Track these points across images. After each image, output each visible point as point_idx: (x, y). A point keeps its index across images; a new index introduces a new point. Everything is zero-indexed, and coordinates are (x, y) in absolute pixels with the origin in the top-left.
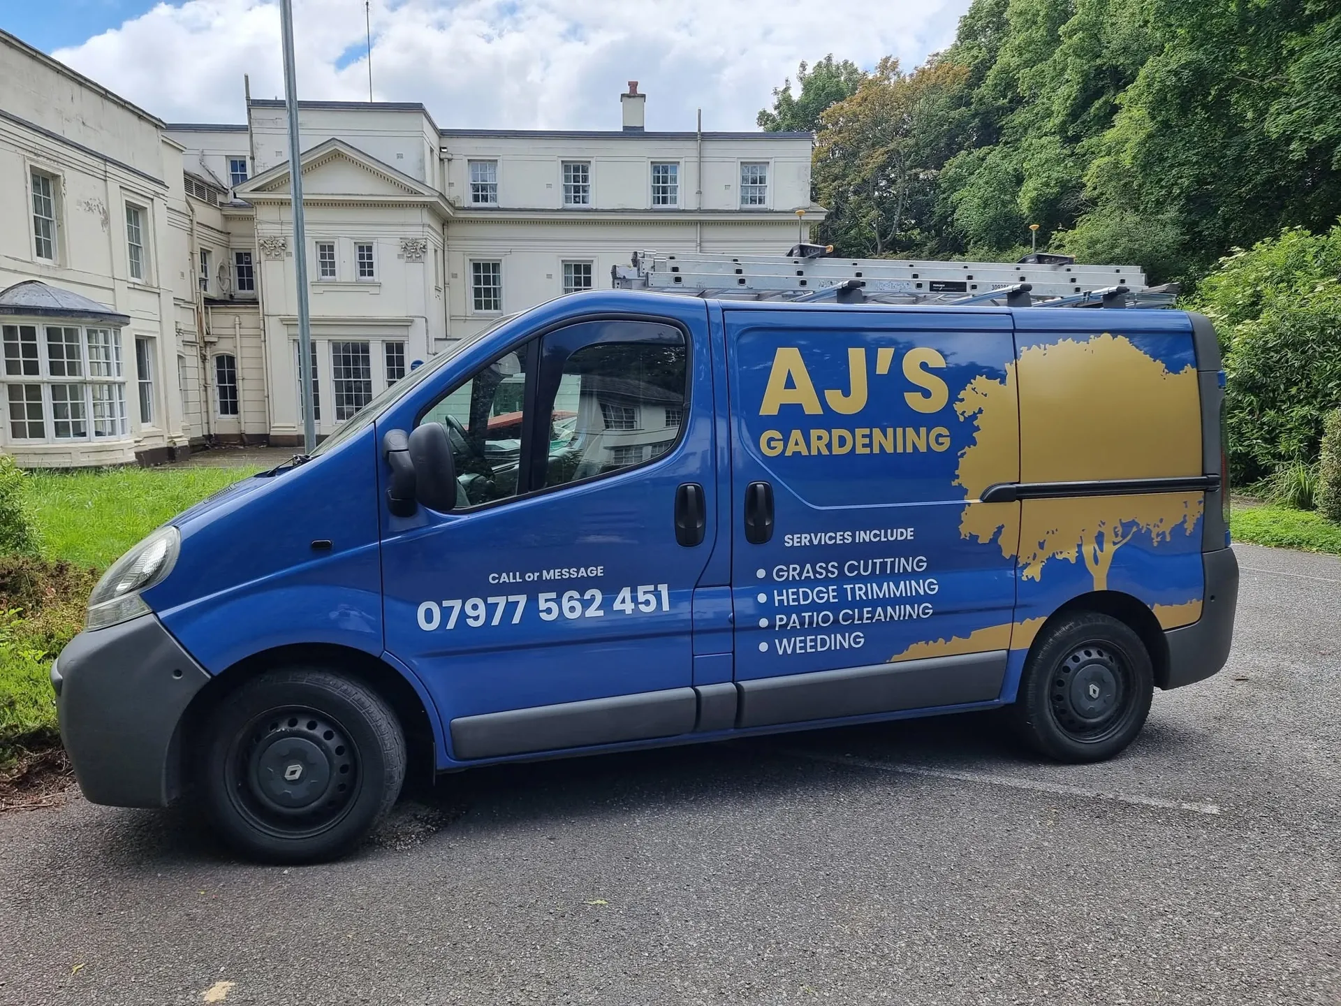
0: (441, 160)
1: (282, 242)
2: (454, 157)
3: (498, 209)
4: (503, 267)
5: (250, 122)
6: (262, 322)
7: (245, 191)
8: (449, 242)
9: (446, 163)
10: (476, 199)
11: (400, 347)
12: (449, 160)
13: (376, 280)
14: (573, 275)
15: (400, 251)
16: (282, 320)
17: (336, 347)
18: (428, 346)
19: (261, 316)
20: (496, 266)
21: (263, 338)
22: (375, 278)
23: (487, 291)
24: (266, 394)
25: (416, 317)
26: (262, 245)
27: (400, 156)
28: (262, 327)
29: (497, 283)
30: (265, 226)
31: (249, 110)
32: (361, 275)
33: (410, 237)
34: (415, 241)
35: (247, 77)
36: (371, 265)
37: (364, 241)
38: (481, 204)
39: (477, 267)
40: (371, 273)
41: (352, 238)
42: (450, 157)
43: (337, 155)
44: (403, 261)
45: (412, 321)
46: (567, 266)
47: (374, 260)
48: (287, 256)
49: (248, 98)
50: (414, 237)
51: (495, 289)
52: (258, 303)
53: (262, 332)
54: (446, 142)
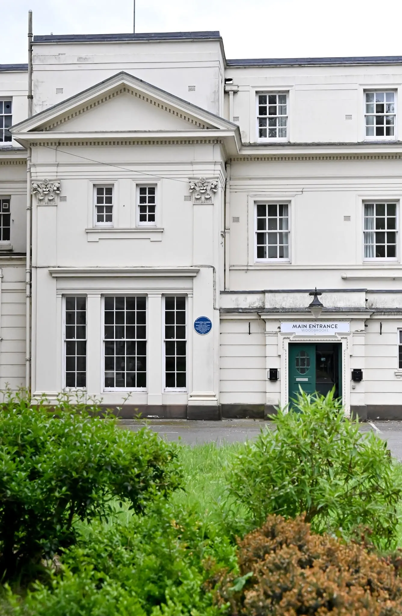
0: (226, 93)
1: (57, 185)
2: (240, 89)
3: (289, 145)
4: (292, 209)
5: (31, 60)
6: (28, 275)
7: (22, 131)
8: (232, 183)
9: (231, 96)
10: (262, 133)
11: (181, 302)
12: (235, 92)
13: (159, 226)
14: (375, 217)
15: (187, 193)
16: (51, 273)
17: (109, 301)
18: (215, 300)
19: (28, 267)
20: (284, 208)
21: (28, 293)
22: (158, 222)
23: (273, 236)
24: (28, 357)
25: (202, 266)
26: (35, 189)
27: (192, 89)
28: (28, 280)
29: (284, 226)
30: (39, 169)
31: (31, 47)
32: (141, 220)
33: (200, 176)
34: (203, 182)
35: (31, 13)
36: (152, 209)
37: (147, 181)
38: (267, 140)
39: (261, 209)
40: (152, 218)
41: (134, 179)
42: (235, 88)
43: (124, 90)
44: (190, 203)
45: (198, 272)
46: (368, 206)
47: (157, 203)
48: (61, 200)
49: (30, 35)
50: (205, 176)
51: (281, 234)
52: (25, 254)
53: (28, 286)
54: (232, 74)
